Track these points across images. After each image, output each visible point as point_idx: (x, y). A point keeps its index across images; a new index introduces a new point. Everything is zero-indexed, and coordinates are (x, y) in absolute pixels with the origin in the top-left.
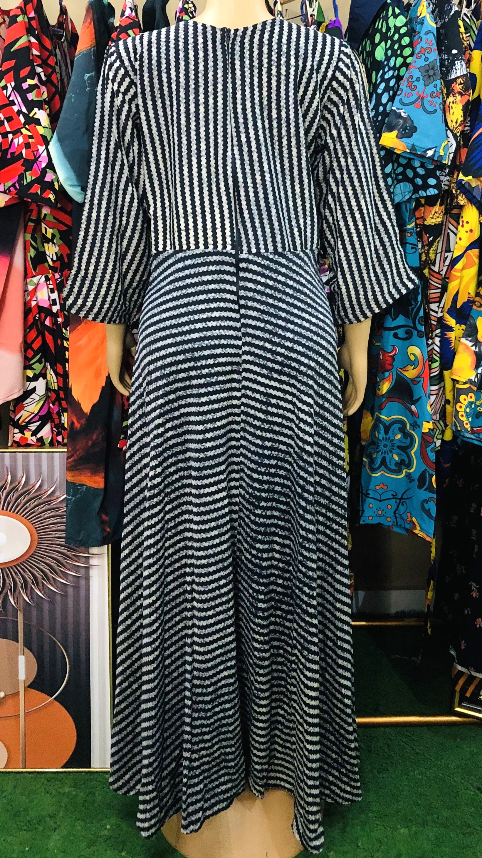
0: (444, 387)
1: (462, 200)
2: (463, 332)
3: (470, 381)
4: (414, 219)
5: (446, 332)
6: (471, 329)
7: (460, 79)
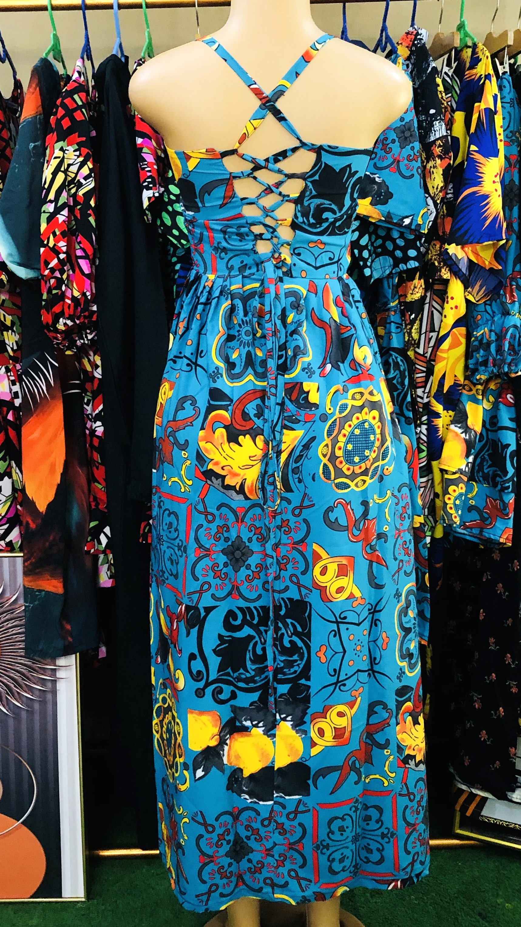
0: (433, 479)
1: (445, 274)
2: (451, 418)
3: (460, 471)
4: (397, 297)
5: (433, 419)
6: (460, 415)
7: (439, 142)
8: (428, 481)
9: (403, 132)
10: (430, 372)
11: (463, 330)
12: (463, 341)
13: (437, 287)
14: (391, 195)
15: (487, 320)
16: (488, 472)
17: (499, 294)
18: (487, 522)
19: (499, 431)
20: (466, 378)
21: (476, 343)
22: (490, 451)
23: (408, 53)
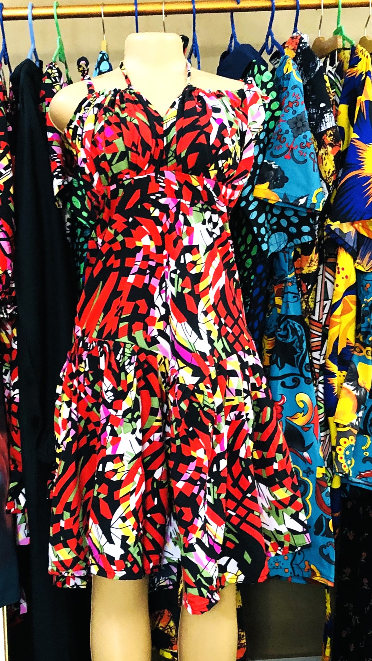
0: (330, 434)
2: (344, 378)
4: (293, 269)
5: (329, 379)
6: (351, 374)
7: (330, 131)
8: (326, 436)
9: (296, 123)
10: (325, 336)
11: (353, 297)
12: (354, 307)
13: (330, 260)
14: (286, 180)
20: (357, 340)
23: (295, 54)
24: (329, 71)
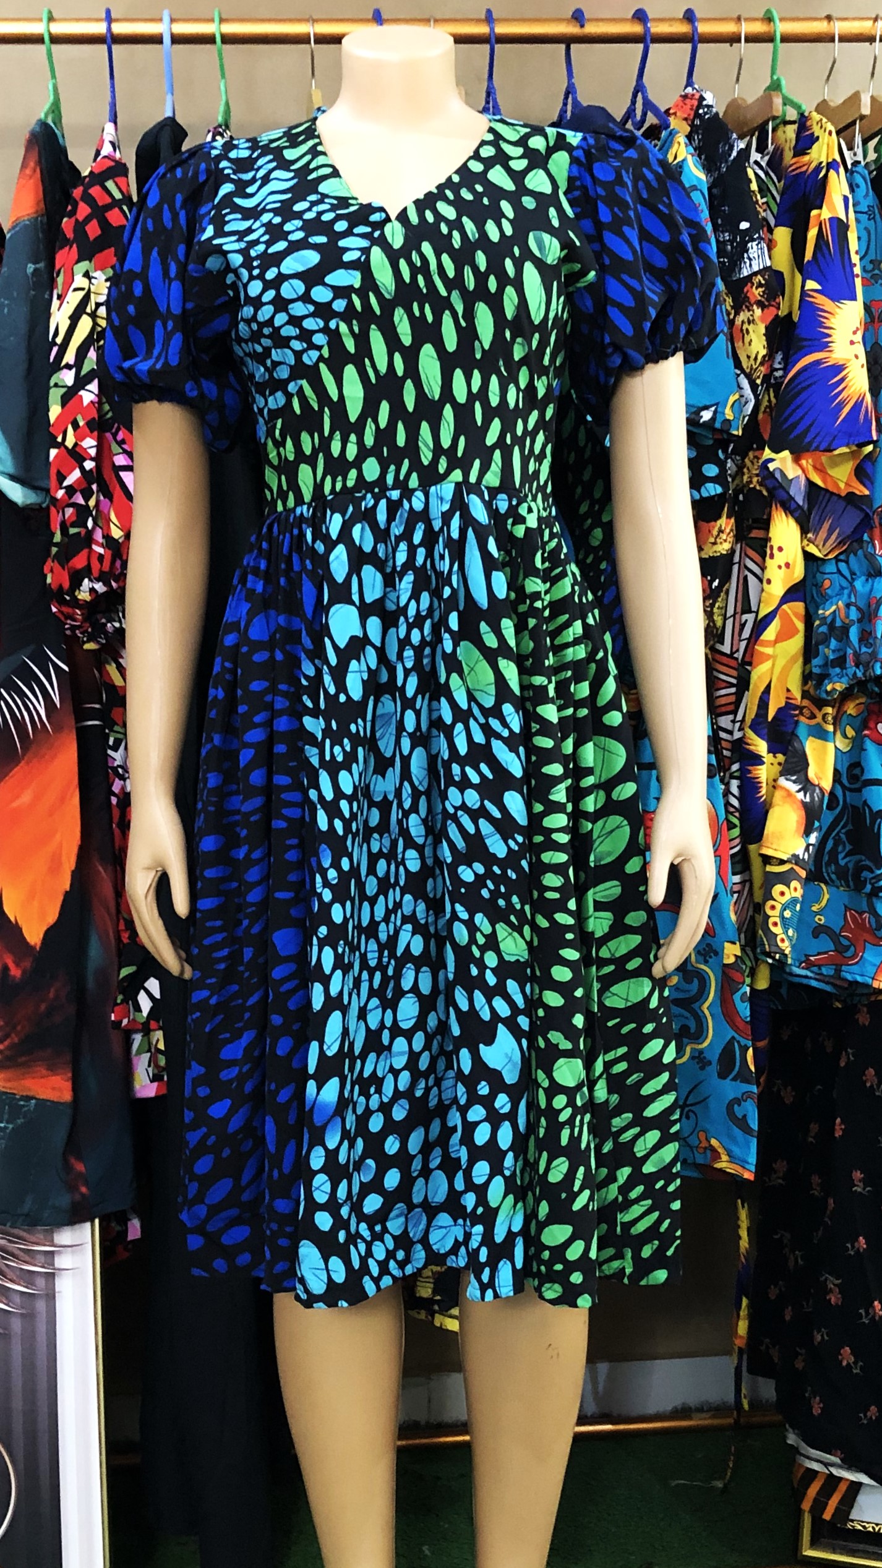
0: (751, 880)
2: (780, 768)
3: (795, 859)
5: (750, 768)
6: (795, 760)
7: (759, 277)
8: (743, 883)
10: (743, 684)
11: (799, 607)
12: (800, 626)
13: (755, 534)
15: (842, 588)
16: (846, 864)
17: (860, 541)
18: (849, 954)
19: (866, 791)
20: (805, 695)
21: (824, 629)
22: (850, 827)
23: (689, 129)
24: (756, 162)
